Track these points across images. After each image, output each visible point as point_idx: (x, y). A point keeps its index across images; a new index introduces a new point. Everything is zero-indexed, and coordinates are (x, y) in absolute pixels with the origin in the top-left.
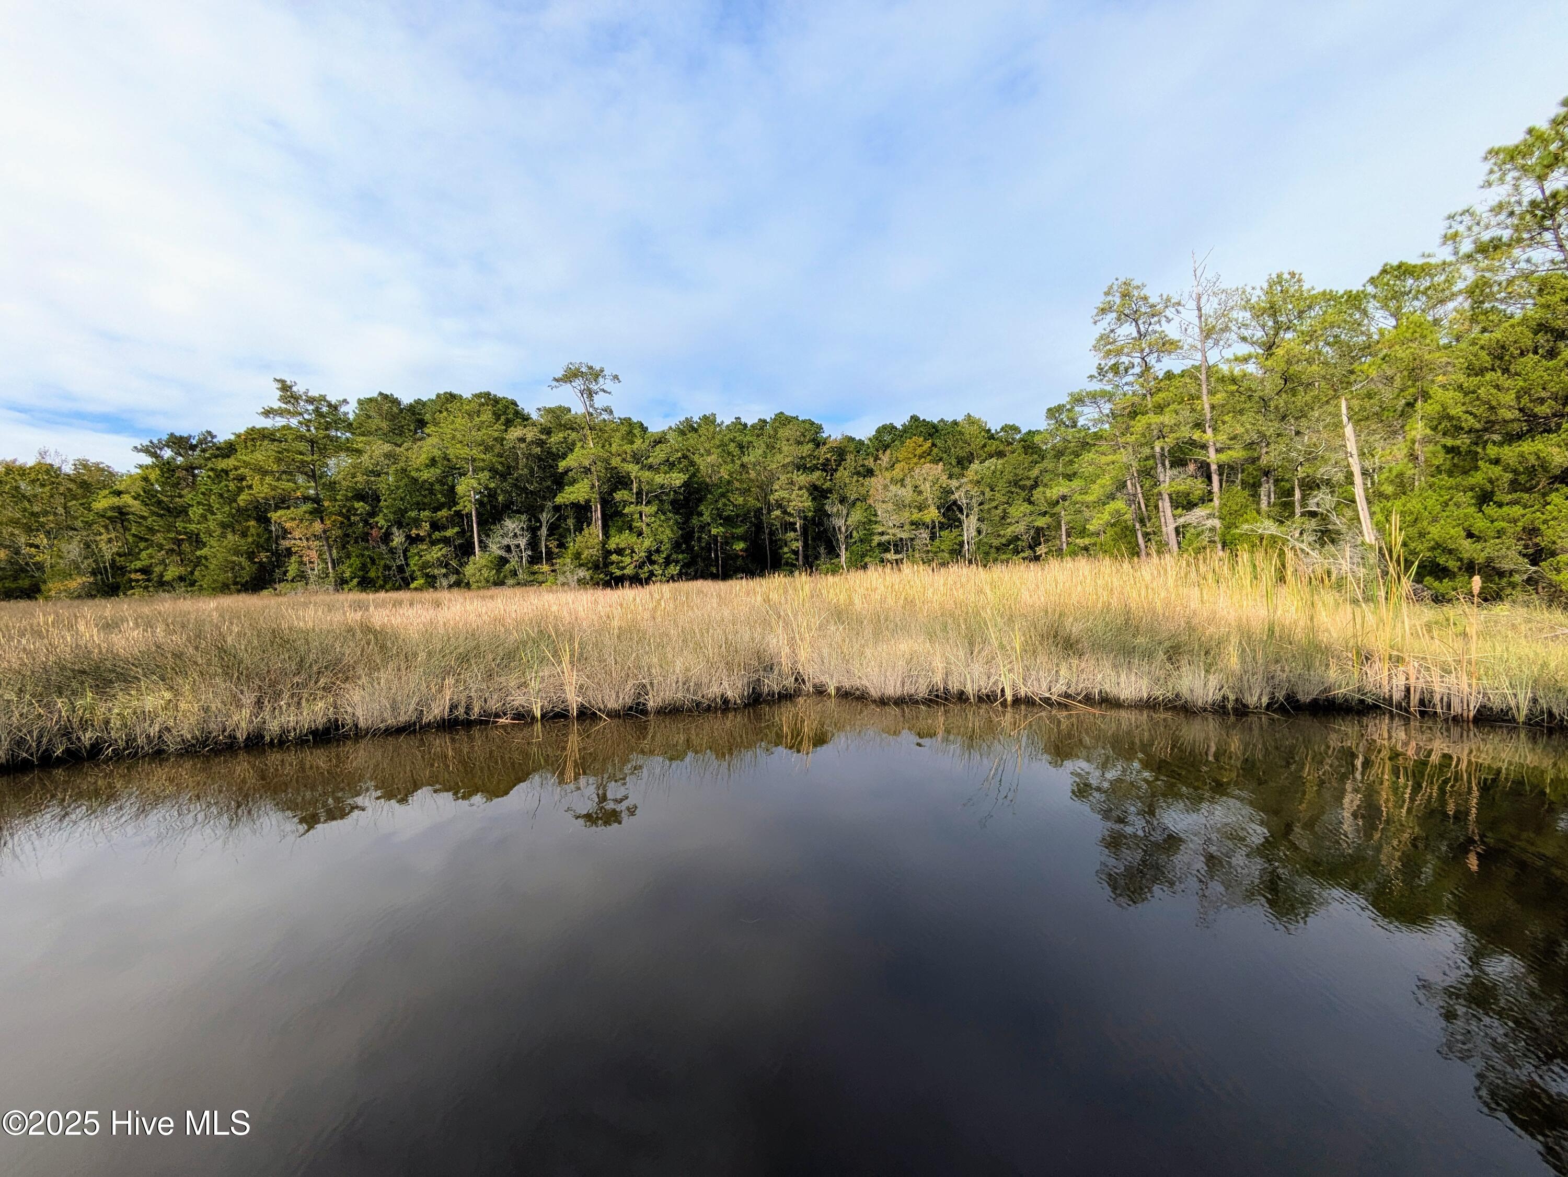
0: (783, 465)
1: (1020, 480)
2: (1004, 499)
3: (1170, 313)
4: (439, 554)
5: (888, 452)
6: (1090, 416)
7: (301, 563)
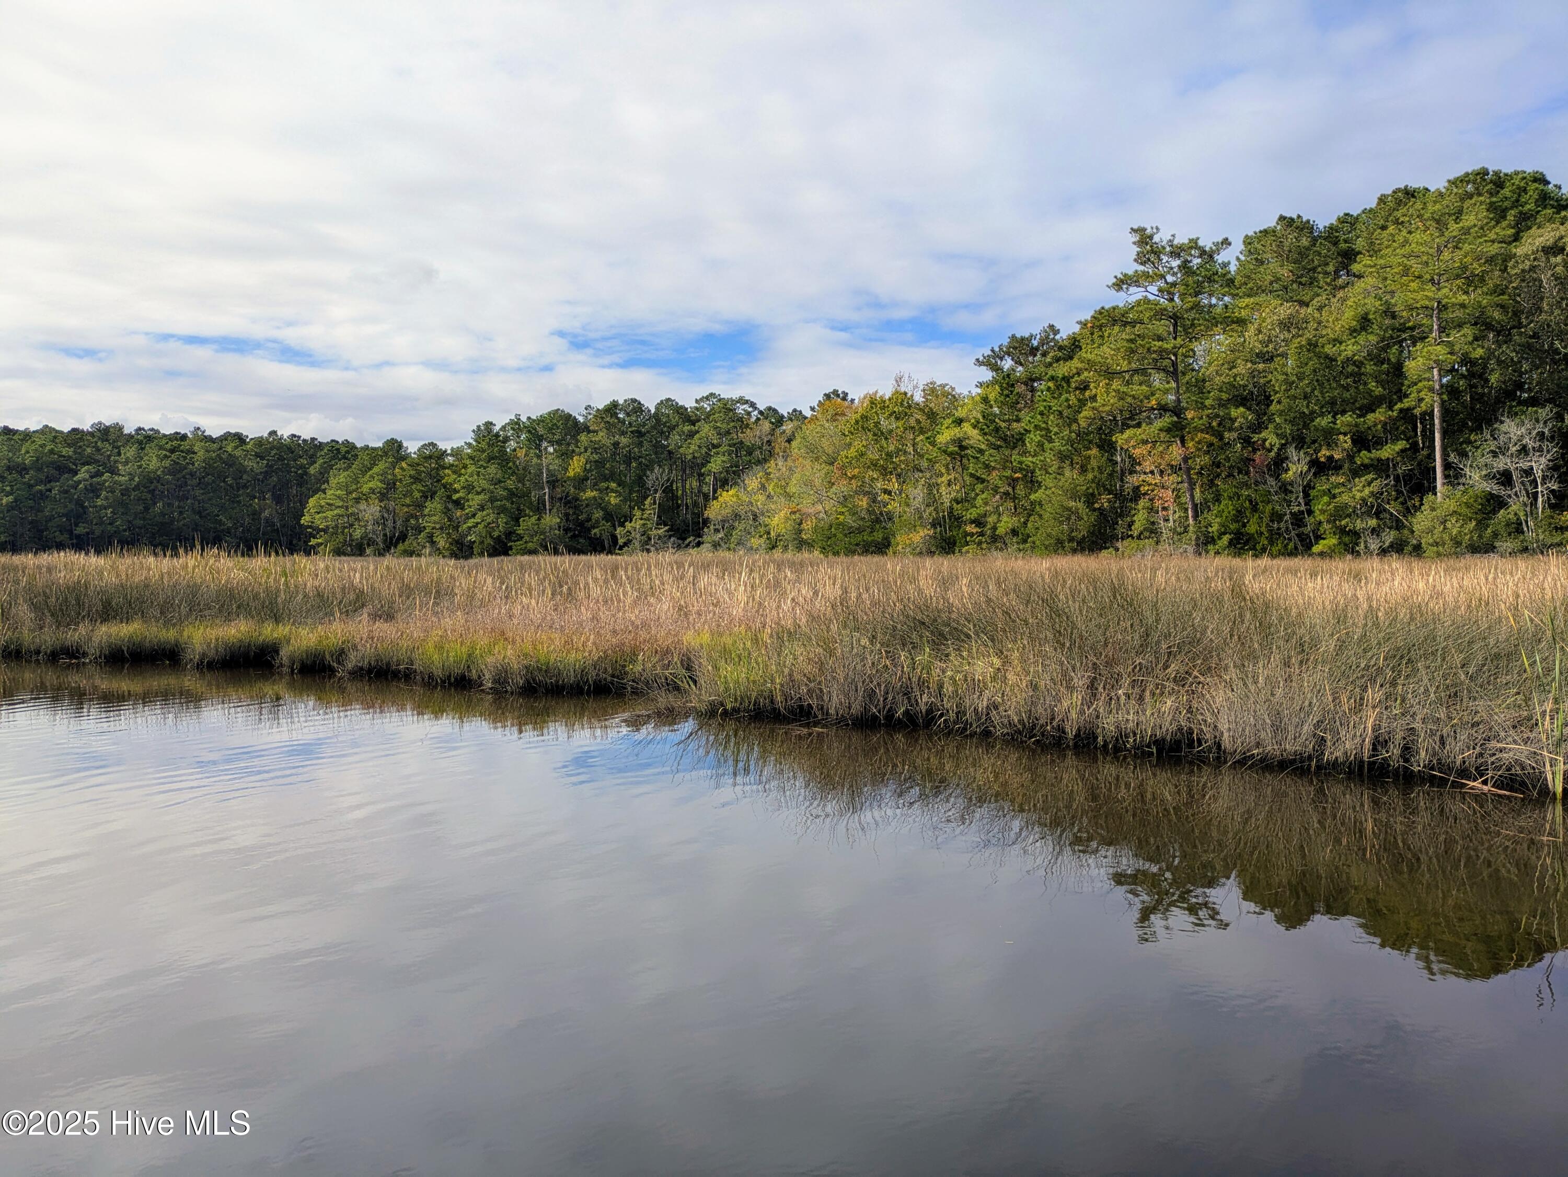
4: (1367, 491)
7: (1151, 510)
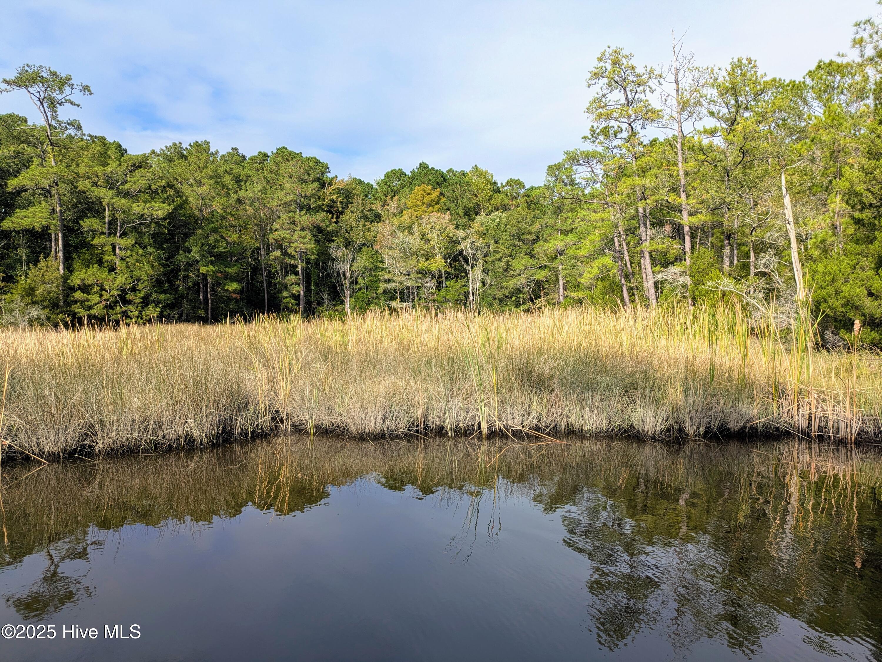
0: (285, 204)
1: (523, 234)
2: (507, 252)
3: (653, 83)
5: (396, 198)
6: (583, 175)
